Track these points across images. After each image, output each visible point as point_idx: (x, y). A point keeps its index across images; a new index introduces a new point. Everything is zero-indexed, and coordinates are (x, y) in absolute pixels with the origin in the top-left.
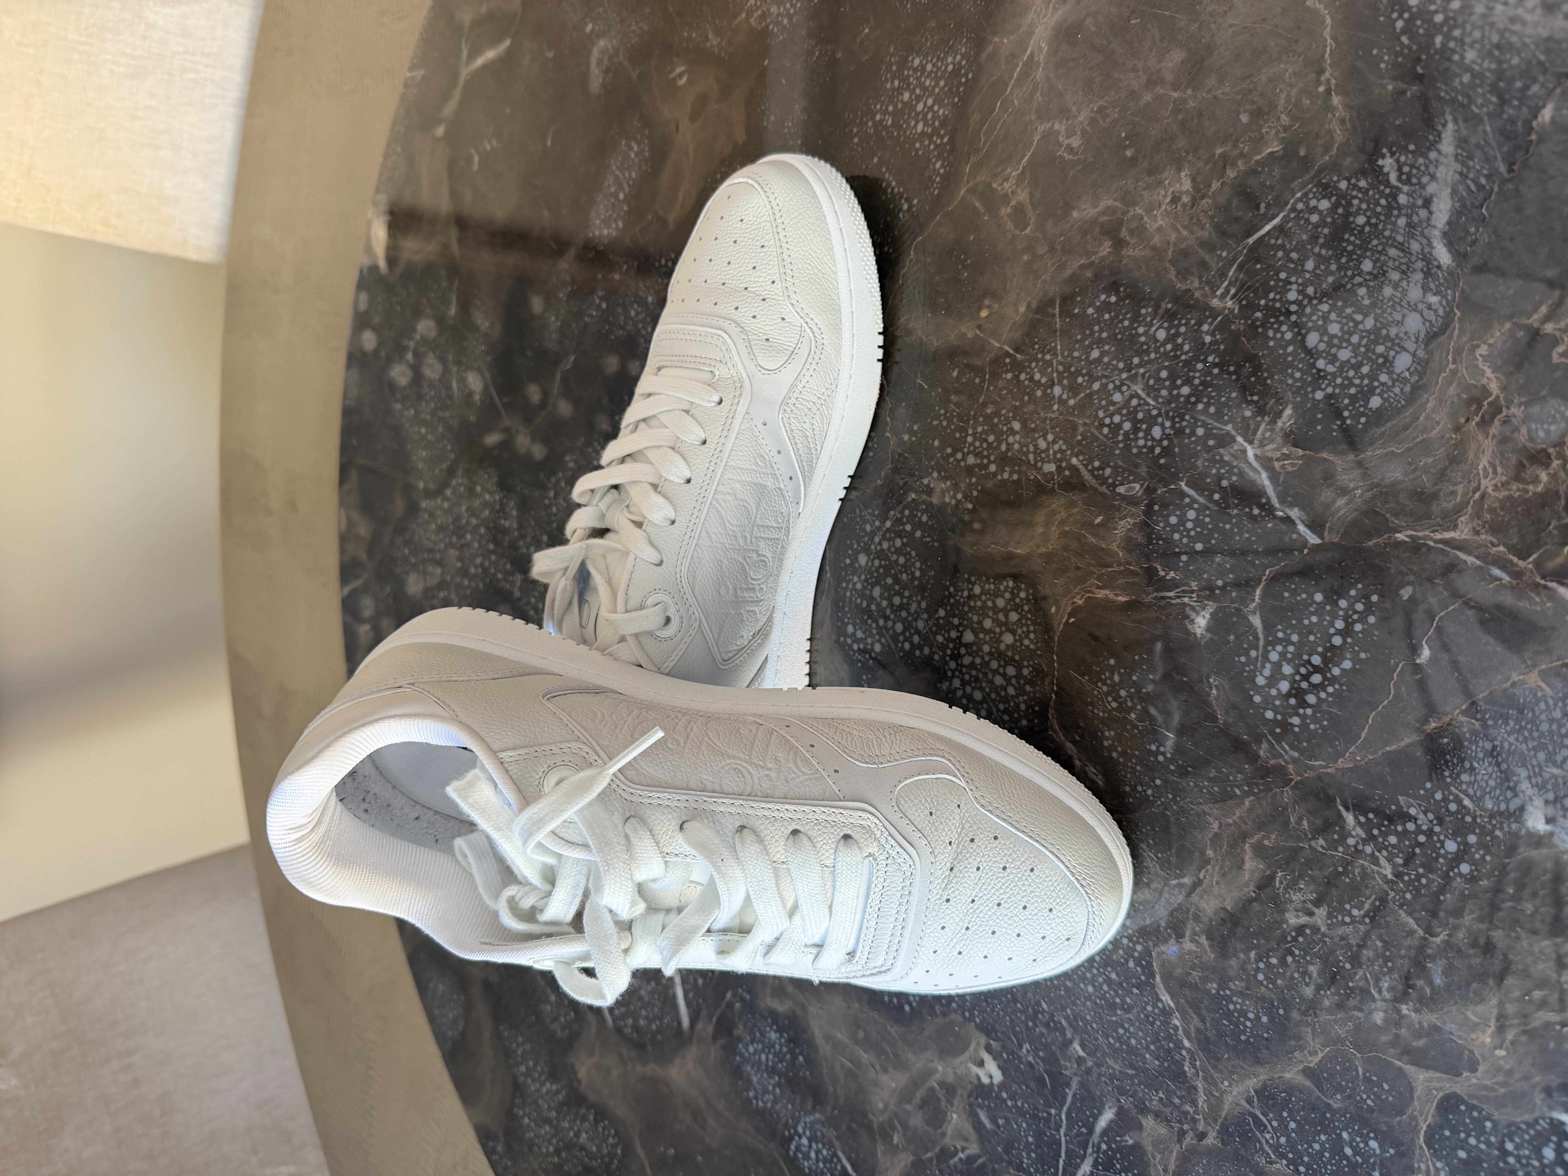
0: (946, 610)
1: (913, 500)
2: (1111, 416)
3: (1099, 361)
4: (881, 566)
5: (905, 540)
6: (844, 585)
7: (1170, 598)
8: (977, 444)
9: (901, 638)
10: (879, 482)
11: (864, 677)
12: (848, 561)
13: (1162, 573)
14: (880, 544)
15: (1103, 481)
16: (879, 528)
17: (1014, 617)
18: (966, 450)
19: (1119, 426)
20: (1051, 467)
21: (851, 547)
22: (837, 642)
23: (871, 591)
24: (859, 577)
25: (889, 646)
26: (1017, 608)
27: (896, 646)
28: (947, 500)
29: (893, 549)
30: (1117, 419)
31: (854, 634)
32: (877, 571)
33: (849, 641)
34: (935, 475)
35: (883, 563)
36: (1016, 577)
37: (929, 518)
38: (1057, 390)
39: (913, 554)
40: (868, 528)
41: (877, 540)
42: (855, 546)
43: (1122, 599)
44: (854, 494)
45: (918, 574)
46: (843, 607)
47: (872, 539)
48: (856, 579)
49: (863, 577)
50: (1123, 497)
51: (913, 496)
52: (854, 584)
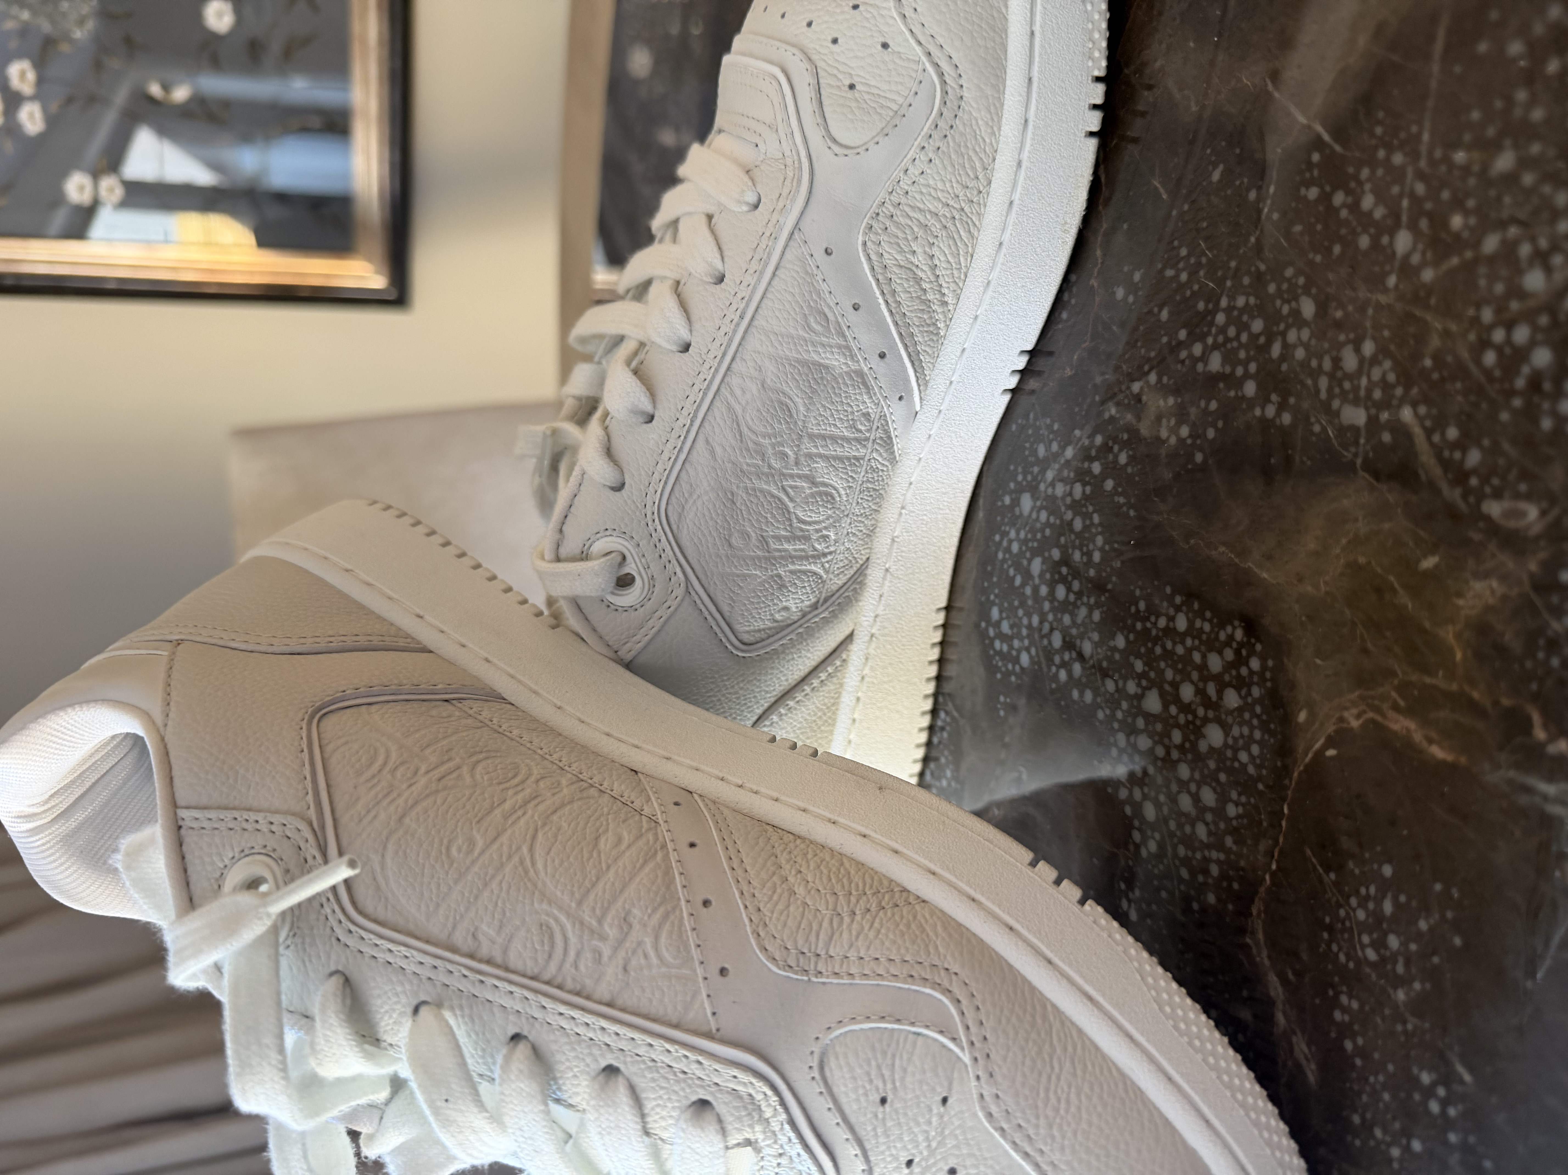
0: (1127, 638)
1: (1112, 418)
2: (1510, 326)
3: (1511, 179)
4: (1047, 524)
5: (1088, 489)
6: (997, 538)
7: (1545, 798)
8: (1232, 332)
9: (1057, 659)
10: (1069, 372)
11: (1002, 699)
12: (1007, 500)
13: (1540, 734)
14: (1052, 485)
15: (1460, 476)
16: (1056, 456)
17: (1232, 699)
18: (1210, 340)
19: (1521, 354)
20: (1355, 416)
21: (1014, 478)
22: (977, 626)
23: (1030, 561)
24: (1018, 533)
25: (1039, 663)
26: (1241, 684)
27: (1049, 669)
28: (1164, 434)
29: (1068, 500)
30: (1521, 334)
31: (998, 624)
32: (1042, 531)
33: (991, 632)
34: (1153, 378)
35: (1052, 519)
36: (1251, 626)
37: (1132, 459)
38: (1403, 241)
39: (1096, 519)
40: (1041, 451)
41: (1050, 475)
42: (1020, 478)
43: (1438, 752)
44: (1033, 384)
45: (1097, 557)
46: (991, 574)
47: (1043, 471)
48: (1013, 534)
49: (1022, 535)
50: (1494, 530)
51: (1113, 411)
52: (1010, 542)
